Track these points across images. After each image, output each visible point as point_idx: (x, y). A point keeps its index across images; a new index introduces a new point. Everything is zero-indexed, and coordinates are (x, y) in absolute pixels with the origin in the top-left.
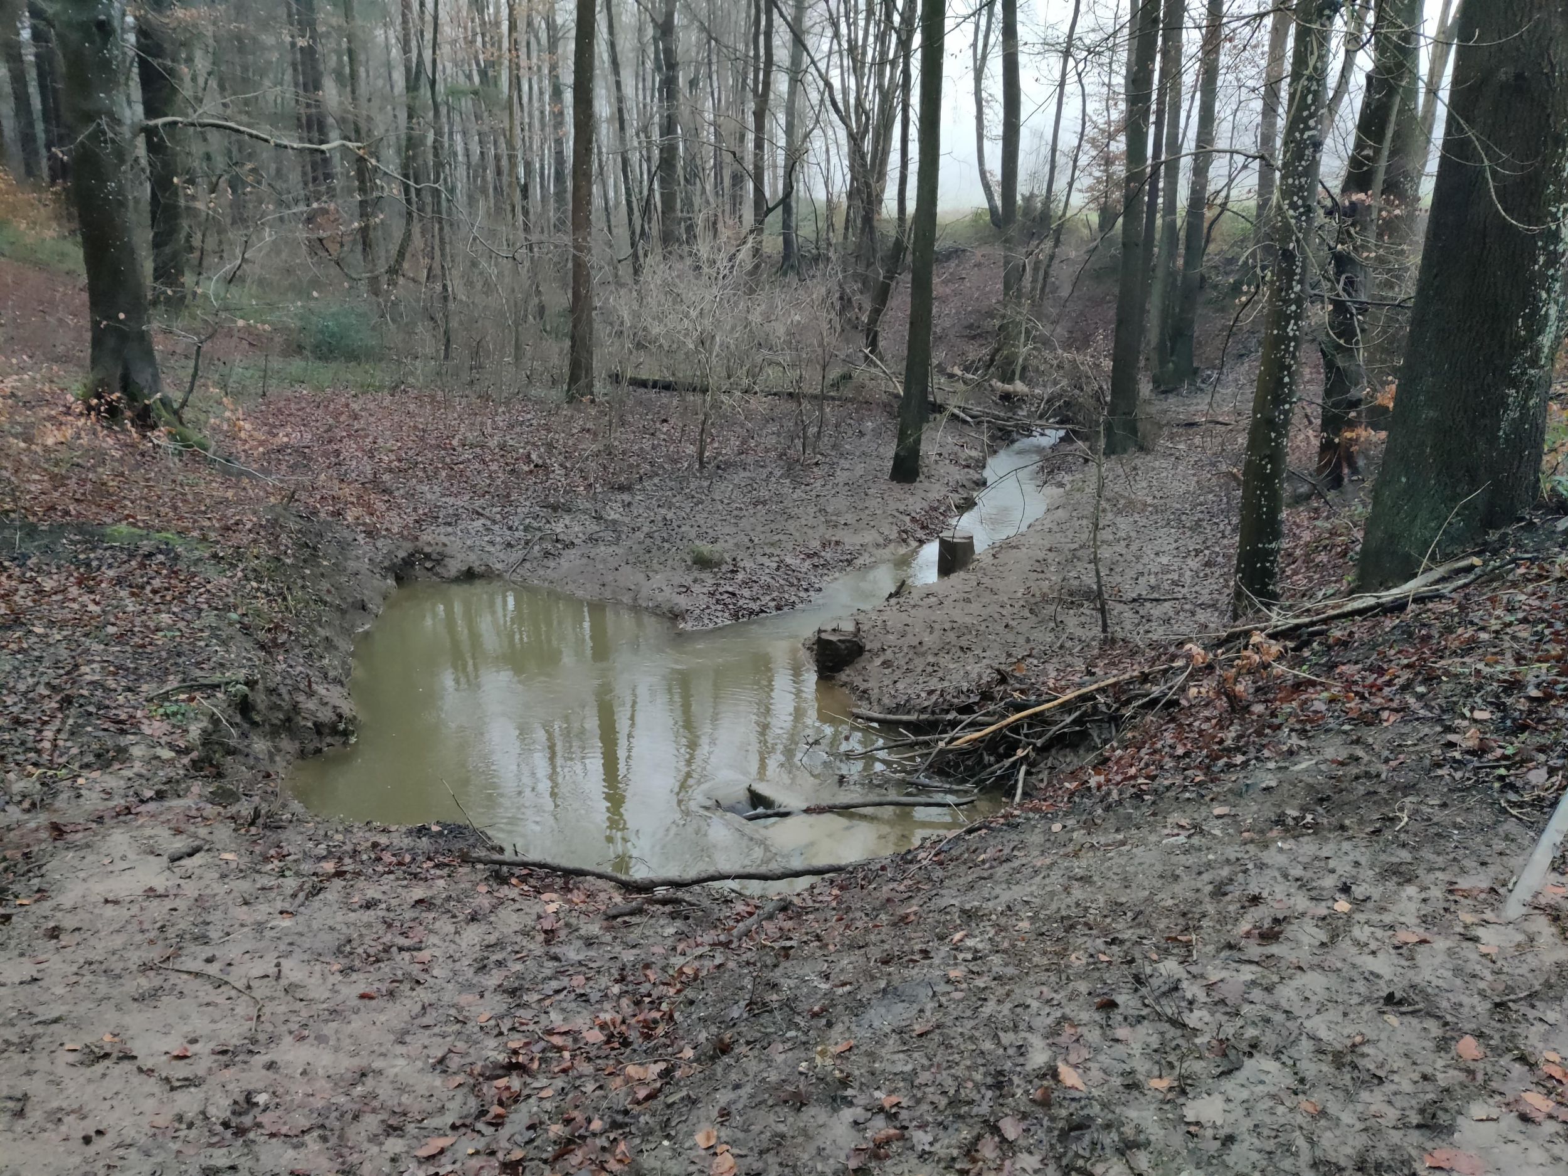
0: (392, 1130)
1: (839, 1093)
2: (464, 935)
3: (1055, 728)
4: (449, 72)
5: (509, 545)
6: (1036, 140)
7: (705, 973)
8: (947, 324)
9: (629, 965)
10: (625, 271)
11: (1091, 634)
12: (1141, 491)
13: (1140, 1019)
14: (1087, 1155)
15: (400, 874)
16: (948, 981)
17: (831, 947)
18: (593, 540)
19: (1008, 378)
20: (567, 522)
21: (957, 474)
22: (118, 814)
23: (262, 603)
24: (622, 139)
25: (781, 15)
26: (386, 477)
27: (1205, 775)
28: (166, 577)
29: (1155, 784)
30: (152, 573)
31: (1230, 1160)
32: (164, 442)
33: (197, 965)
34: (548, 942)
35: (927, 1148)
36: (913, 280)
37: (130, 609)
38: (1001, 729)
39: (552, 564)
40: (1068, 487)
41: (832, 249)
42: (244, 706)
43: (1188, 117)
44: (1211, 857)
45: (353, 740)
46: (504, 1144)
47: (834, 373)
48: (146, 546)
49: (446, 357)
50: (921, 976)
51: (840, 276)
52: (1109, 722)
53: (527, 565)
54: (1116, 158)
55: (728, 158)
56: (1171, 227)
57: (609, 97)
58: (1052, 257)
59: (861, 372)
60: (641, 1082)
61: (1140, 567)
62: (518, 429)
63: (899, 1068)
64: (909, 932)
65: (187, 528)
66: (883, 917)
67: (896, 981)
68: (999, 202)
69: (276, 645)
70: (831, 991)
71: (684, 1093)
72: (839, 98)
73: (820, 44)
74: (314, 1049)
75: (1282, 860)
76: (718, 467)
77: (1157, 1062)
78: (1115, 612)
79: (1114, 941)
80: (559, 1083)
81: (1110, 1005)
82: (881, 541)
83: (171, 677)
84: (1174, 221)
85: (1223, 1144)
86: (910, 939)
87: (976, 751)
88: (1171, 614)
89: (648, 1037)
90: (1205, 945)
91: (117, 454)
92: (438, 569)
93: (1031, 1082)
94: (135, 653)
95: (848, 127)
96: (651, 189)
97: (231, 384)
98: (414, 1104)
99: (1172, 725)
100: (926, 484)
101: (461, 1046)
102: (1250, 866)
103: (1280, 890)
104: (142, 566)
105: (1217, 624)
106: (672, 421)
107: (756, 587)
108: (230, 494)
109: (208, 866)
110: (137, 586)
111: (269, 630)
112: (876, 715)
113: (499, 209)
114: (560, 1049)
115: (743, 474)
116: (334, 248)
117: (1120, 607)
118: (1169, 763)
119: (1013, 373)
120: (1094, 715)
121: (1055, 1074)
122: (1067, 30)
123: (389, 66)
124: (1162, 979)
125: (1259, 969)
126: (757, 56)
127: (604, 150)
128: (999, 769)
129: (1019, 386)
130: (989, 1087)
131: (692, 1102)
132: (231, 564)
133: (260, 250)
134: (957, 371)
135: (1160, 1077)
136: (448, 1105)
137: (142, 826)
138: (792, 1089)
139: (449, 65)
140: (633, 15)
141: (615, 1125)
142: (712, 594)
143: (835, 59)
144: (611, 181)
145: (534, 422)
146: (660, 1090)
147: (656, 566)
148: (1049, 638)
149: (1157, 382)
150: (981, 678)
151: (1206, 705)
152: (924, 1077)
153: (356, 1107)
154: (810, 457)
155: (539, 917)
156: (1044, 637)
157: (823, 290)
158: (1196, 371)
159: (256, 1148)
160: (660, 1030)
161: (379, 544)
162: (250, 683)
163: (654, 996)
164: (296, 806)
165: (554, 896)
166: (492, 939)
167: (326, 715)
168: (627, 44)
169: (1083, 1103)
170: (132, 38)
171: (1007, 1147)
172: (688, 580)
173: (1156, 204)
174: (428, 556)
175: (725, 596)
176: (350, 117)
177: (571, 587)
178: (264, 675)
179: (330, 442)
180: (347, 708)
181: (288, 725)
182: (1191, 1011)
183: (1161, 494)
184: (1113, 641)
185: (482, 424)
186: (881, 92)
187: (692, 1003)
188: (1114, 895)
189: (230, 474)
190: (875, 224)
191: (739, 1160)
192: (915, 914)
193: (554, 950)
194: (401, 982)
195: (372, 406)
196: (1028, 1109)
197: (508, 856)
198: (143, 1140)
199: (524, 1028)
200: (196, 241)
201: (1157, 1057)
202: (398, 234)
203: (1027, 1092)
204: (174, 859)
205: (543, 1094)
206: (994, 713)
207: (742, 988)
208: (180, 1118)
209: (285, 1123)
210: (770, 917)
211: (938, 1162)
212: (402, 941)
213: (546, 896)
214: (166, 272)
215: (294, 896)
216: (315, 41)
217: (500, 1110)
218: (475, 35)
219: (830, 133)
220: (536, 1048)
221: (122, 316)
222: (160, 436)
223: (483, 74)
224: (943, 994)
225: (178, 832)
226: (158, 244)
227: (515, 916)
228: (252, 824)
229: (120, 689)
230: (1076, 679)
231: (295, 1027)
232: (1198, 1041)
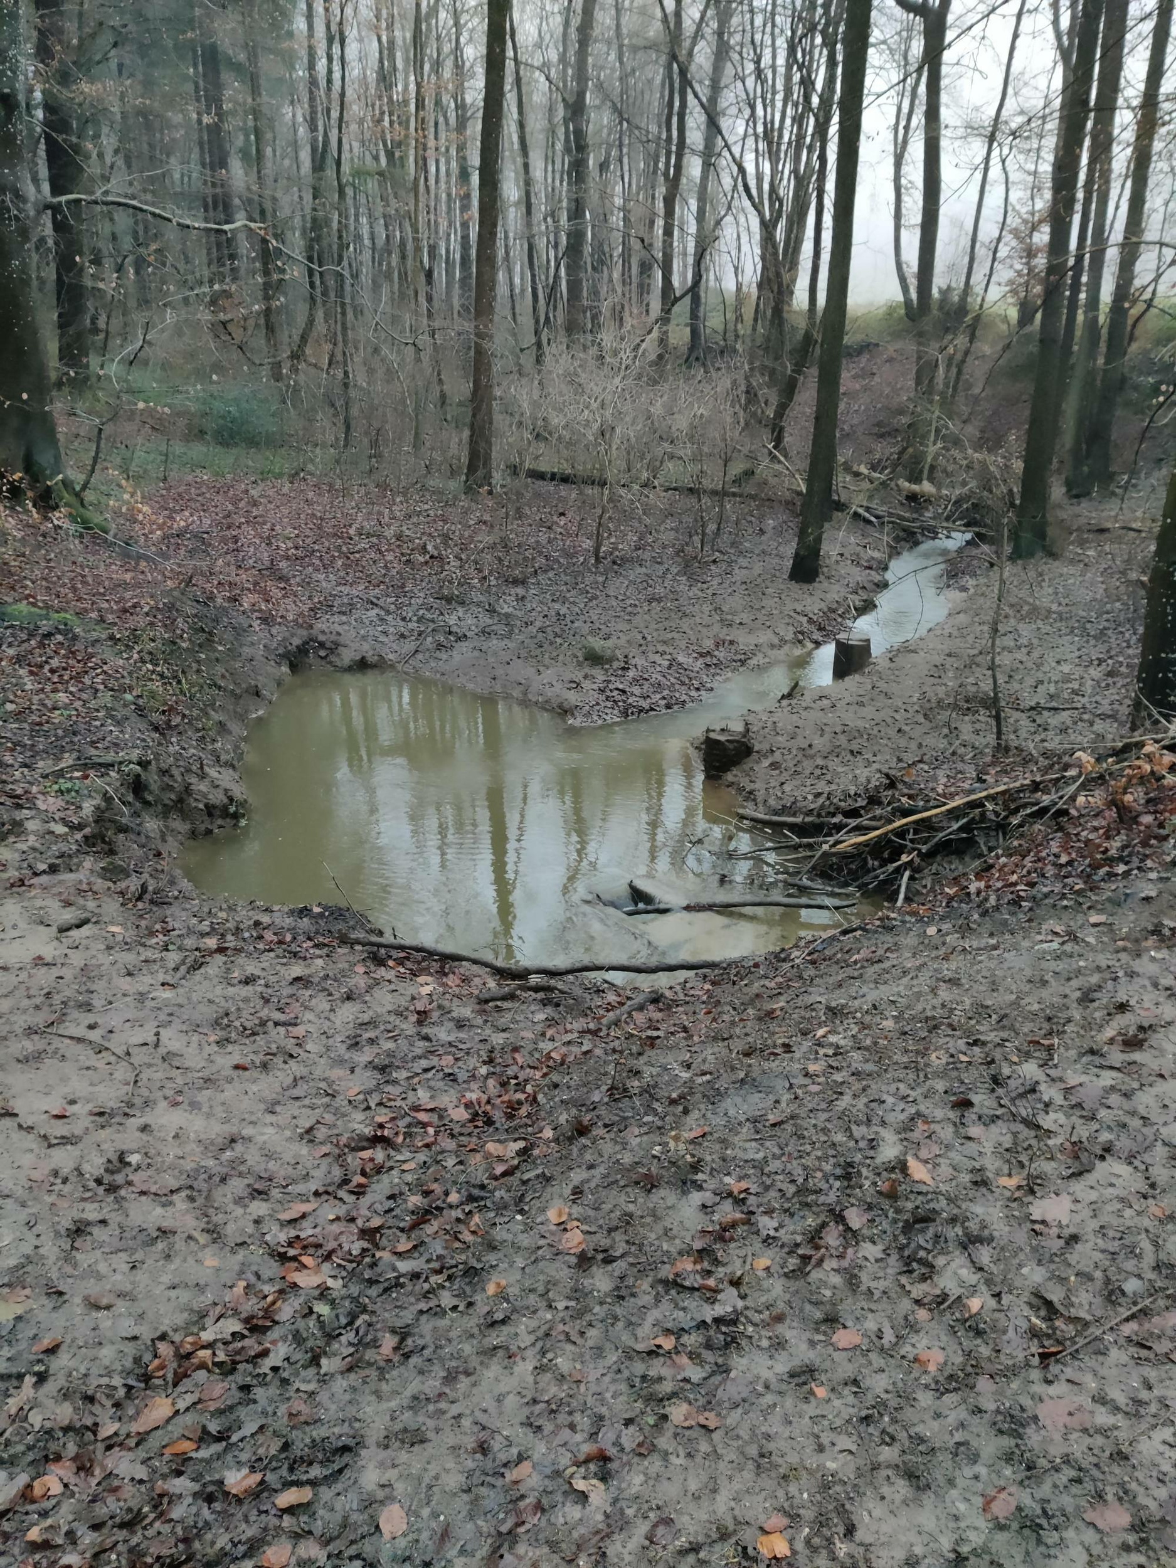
0: (258, 1194)
1: (690, 1176)
2: (339, 1012)
3: (941, 835)
4: (354, 152)
5: (403, 636)
6: (956, 230)
7: (572, 1058)
8: (855, 421)
9: (498, 1048)
10: (528, 360)
11: (984, 741)
12: (1045, 597)
13: (995, 1119)
14: (930, 1247)
15: (280, 952)
16: (807, 1075)
17: (696, 1038)
18: (485, 633)
19: (916, 479)
20: (460, 614)
21: (858, 575)
22: (12, 885)
23: (157, 685)
24: (529, 224)
25: (696, 96)
26: (283, 564)
27: (1085, 883)
28: (64, 656)
29: (1034, 891)
30: (51, 653)
31: (1073, 1258)
32: (66, 524)
33: (80, 1031)
34: (420, 1023)
35: (772, 1233)
36: (820, 376)
37: (29, 687)
38: (886, 834)
39: (444, 656)
40: (972, 591)
41: (740, 342)
42: (137, 786)
43: (1117, 208)
44: (1082, 963)
45: (243, 822)
46: (365, 1212)
47: (737, 468)
48: (45, 626)
49: (346, 446)
50: (780, 1069)
51: (747, 367)
52: (997, 830)
53: (420, 656)
54: (1039, 250)
55: (636, 245)
56: (1092, 325)
57: (517, 180)
58: (967, 353)
59: (764, 467)
60: (500, 1159)
61: (1040, 675)
62: (415, 520)
63: (750, 1155)
64: (773, 1026)
65: (86, 610)
66: (751, 1011)
67: (756, 1073)
68: (914, 295)
69: (170, 727)
70: (691, 1080)
71: (539, 1171)
72: (752, 184)
73: (735, 127)
74: (186, 1114)
75: (1153, 969)
76: (614, 563)
77: (1008, 1161)
78: (1012, 720)
79: (976, 1043)
80: (422, 1157)
81: (967, 1104)
82: (776, 641)
83: (67, 755)
84: (1096, 318)
85: (1067, 1243)
86: (774, 1033)
87: (860, 855)
88: (1069, 723)
89: (510, 1117)
90: (1067, 1049)
91: (19, 535)
92: (333, 658)
93: (879, 1174)
94: (32, 730)
95: (761, 214)
96: (557, 276)
97: (133, 467)
98: (280, 1171)
99: (1059, 834)
100: (826, 584)
101: (329, 1118)
102: (1121, 974)
103: (1150, 997)
104: (41, 645)
105: (1113, 734)
106: (570, 515)
107: (646, 685)
108: (128, 577)
109: (94, 938)
110: (36, 665)
111: (164, 712)
112: (761, 816)
113: (402, 296)
114: (424, 1125)
115: (639, 570)
116: (238, 334)
117: (1017, 715)
118: (1050, 871)
119: (921, 472)
120: (982, 821)
121: (903, 1167)
122: (993, 113)
123: (295, 145)
124: (1021, 1081)
125: (1120, 1075)
126: (669, 137)
127: (511, 235)
128: (882, 874)
129: (927, 487)
130: (837, 1178)
131: (547, 1179)
132: (127, 646)
133: (163, 330)
134: (863, 469)
135: (1010, 1175)
136: (313, 1173)
137: (34, 897)
138: (644, 1171)
139: (355, 145)
140: (544, 94)
141: (471, 1199)
142: (602, 691)
143: (750, 142)
144: (518, 268)
145: (431, 513)
146: (517, 1167)
147: (547, 661)
148: (942, 744)
149: (1069, 484)
150: (869, 781)
151: (1096, 816)
152: (775, 1165)
153: (225, 1170)
154: (708, 554)
155: (413, 998)
156: (937, 743)
157: (728, 384)
158: (1112, 477)
159: (125, 1204)
160: (523, 1111)
161: (274, 631)
162: (143, 764)
163: (521, 1079)
164: (185, 884)
165: (429, 979)
166: (366, 1018)
167: (218, 798)
168: (536, 124)
169: (930, 1197)
170: (40, 114)
171: (851, 1235)
172: (578, 676)
173: (1077, 300)
174: (322, 645)
175: (616, 693)
176: (256, 198)
177: (462, 680)
178: (157, 756)
179: (229, 528)
180: (239, 791)
181: (180, 805)
182: (1047, 1113)
183: (1067, 601)
184: (1007, 749)
185: (380, 513)
186: (796, 177)
187: (556, 1086)
188: (980, 997)
189: (129, 557)
190: (785, 315)
191: (588, 1237)
192: (782, 1009)
193: (425, 1030)
194: (274, 1055)
195: (271, 493)
196: (875, 1201)
197: (388, 938)
198: (19, 1192)
199: (392, 1103)
200: (101, 323)
201: (1007, 1155)
202: (301, 320)
203: (875, 1184)
204: (63, 930)
205: (405, 1167)
206: (881, 818)
207: (606, 1074)
208: (56, 1173)
209: (155, 1183)
210: (641, 1008)
211: (782, 1246)
212: (278, 1016)
213: (422, 979)
214: (71, 353)
215: (176, 969)
216: (220, 120)
217: (363, 1180)
218: (382, 113)
219: (742, 220)
220: (402, 1123)
221: (25, 396)
222: (59, 517)
223: (390, 155)
224: (800, 1087)
225: (68, 904)
226: (64, 323)
227: (389, 996)
228: (139, 899)
229: (17, 765)
230: (966, 786)
231: (169, 1093)
232: (1050, 1142)
